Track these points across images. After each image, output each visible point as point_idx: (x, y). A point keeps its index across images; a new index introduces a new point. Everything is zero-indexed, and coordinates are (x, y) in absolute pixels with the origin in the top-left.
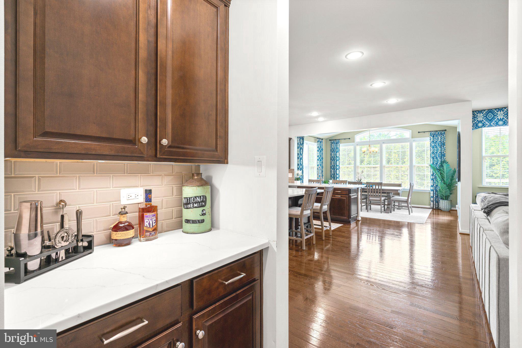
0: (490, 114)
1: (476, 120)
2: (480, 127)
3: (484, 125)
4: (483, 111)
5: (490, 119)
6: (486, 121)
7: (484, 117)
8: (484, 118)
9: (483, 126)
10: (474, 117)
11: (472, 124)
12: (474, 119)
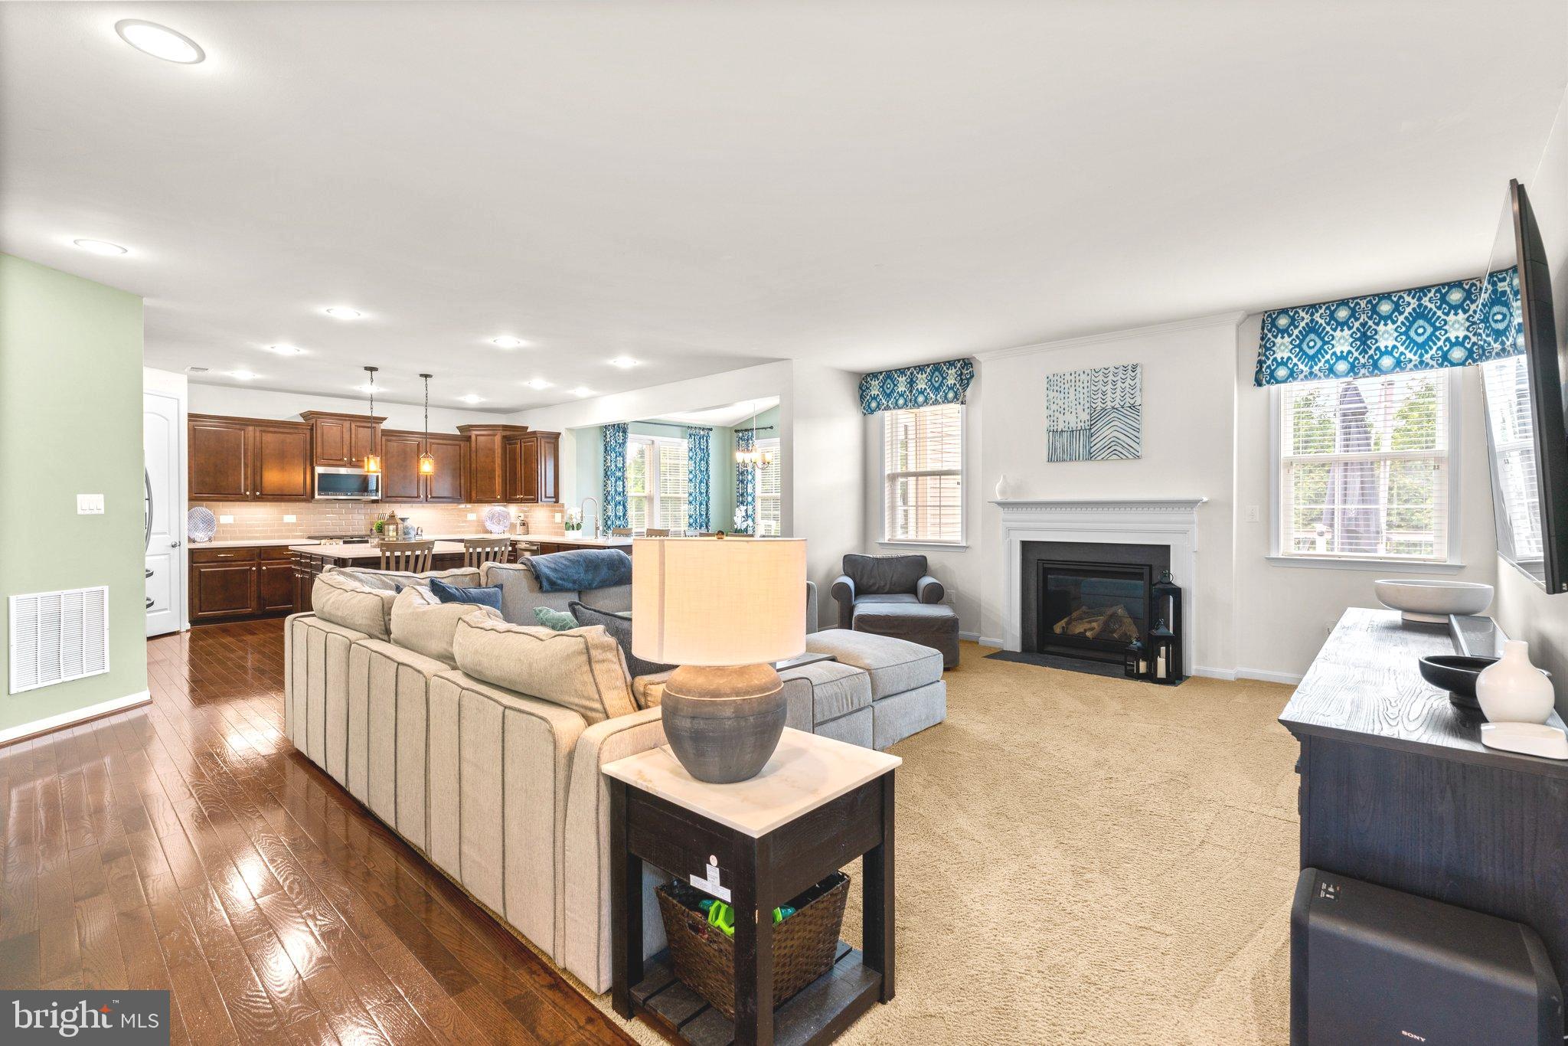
3: (878, 407)
4: (879, 374)
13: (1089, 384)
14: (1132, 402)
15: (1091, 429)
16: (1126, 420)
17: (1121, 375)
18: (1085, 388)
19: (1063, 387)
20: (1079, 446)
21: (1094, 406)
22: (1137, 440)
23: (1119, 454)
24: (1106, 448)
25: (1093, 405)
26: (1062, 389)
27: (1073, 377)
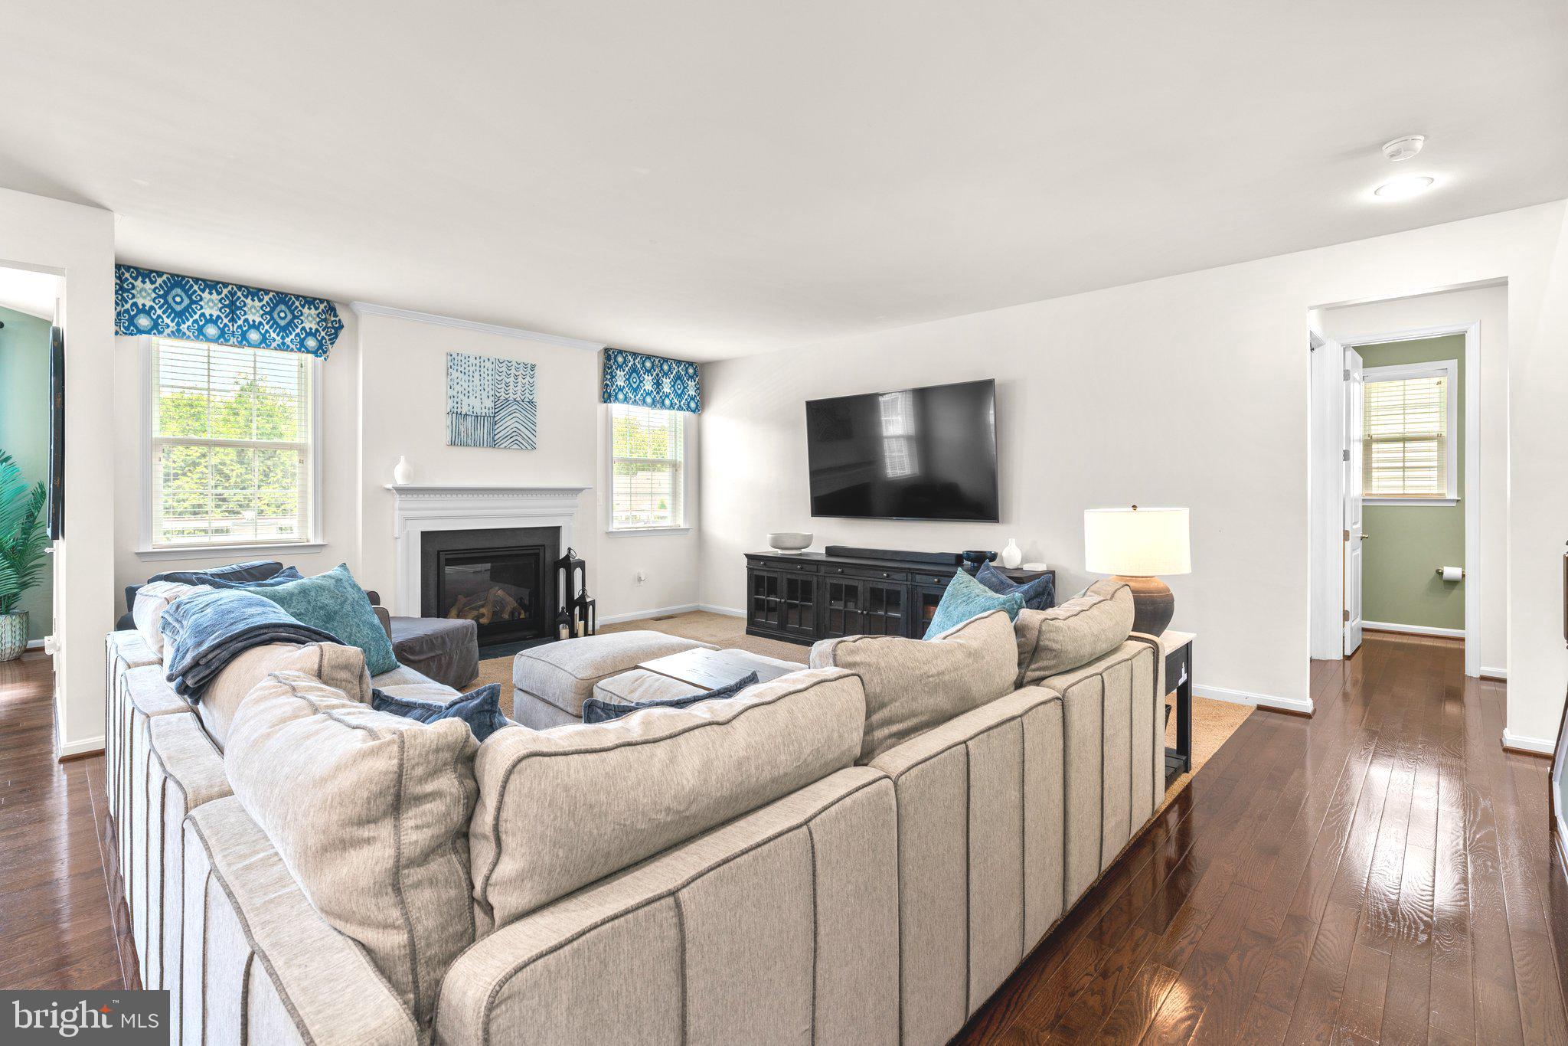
0: (178, 291)
1: (130, 302)
2: (142, 329)
3: (156, 327)
4: (155, 274)
5: (178, 308)
6: (164, 313)
7: (160, 296)
8: (157, 301)
9: (155, 331)
10: (122, 290)
11: (113, 315)
12: (121, 295)
13: (493, 373)
14: (531, 398)
15: (494, 417)
16: (527, 414)
17: (522, 371)
18: (490, 375)
19: (467, 369)
20: (483, 432)
21: (498, 395)
22: (533, 432)
23: (519, 443)
24: (509, 437)
25: (496, 393)
26: (466, 371)
27: (478, 361)
